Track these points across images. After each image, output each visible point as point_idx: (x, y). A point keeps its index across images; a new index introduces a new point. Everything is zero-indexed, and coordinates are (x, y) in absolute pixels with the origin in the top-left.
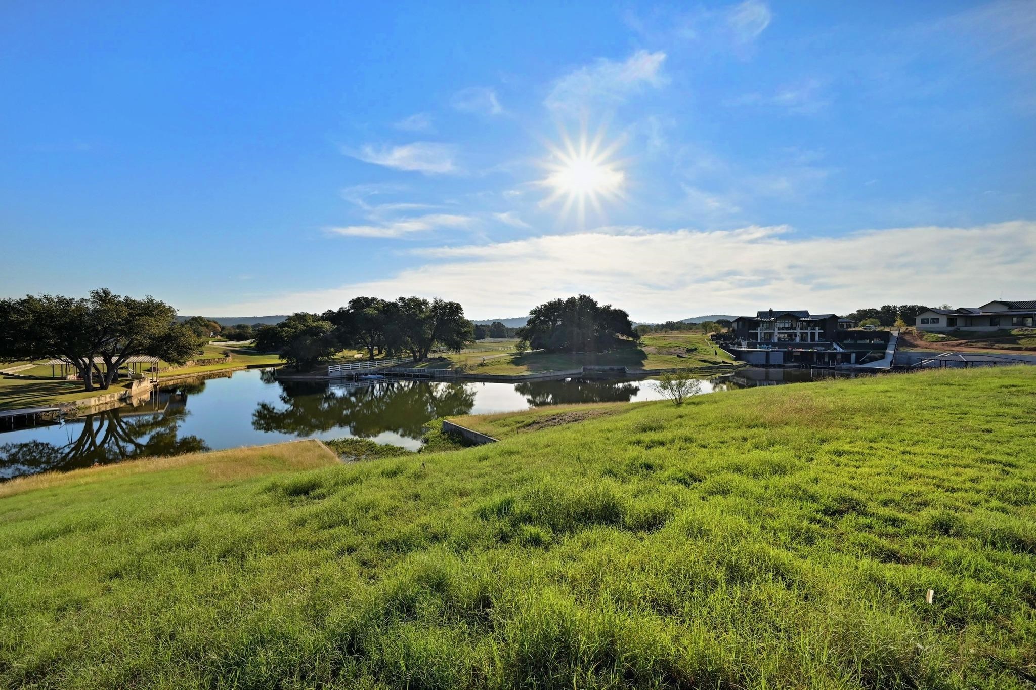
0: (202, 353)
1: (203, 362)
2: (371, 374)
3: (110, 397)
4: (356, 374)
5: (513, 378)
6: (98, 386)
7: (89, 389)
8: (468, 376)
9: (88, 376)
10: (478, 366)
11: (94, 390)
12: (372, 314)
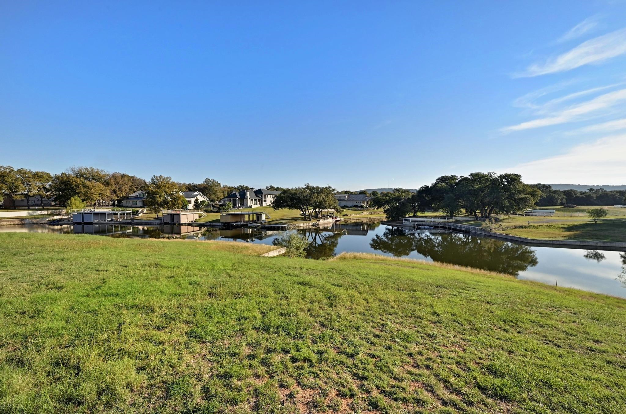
1: (372, 213)
3: (309, 224)
4: (417, 225)
9: (305, 216)
10: (516, 227)
11: (307, 221)
12: (441, 187)
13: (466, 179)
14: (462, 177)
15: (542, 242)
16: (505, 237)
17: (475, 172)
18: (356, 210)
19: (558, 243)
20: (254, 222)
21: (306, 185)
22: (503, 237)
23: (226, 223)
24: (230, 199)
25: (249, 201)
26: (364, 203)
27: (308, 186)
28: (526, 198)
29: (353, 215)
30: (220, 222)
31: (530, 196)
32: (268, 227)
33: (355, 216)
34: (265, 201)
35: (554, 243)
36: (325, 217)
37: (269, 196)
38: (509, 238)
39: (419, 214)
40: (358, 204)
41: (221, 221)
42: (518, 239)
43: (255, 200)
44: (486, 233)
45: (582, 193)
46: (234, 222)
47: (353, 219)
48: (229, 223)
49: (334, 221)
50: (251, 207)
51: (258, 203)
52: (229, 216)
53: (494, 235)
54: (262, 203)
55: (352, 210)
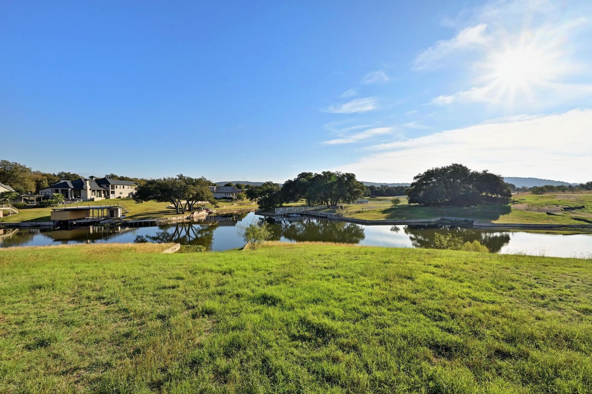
0: (243, 200)
1: (241, 204)
2: (296, 214)
3: (182, 217)
4: (287, 213)
5: (368, 222)
6: (182, 212)
7: (178, 214)
8: (343, 219)
9: (177, 209)
10: (356, 213)
11: (179, 214)
12: (303, 181)
13: (319, 175)
14: (316, 174)
15: (374, 222)
16: (352, 220)
17: (326, 171)
18: (226, 202)
19: (382, 222)
20: (107, 218)
21: (178, 176)
22: (351, 220)
23: (60, 221)
24: (58, 190)
25: (89, 192)
26: (233, 195)
27: (181, 177)
28: (359, 191)
29: (225, 206)
30: (52, 221)
31: (361, 190)
32: (131, 223)
33: (226, 207)
34: (113, 193)
35: (381, 222)
36: (199, 209)
37: (118, 186)
38: (355, 221)
39: (284, 204)
40: (228, 196)
41: (52, 219)
42: (360, 221)
43: (98, 191)
44: (339, 218)
45: (378, 188)
46: (75, 220)
47: (225, 210)
48: (68, 220)
49: (207, 214)
50: (93, 200)
51: (103, 195)
52: (68, 212)
53: (344, 219)
54: (108, 195)
55: (221, 202)
